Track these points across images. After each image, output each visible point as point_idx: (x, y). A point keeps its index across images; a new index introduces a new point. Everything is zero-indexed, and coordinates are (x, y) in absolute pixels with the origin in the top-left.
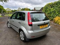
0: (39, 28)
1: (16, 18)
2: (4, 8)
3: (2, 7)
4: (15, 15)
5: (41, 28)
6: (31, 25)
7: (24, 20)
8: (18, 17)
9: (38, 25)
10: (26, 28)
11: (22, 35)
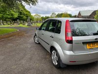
0: (85, 47)
1: (47, 29)
4: (45, 25)
5: (88, 47)
6: (70, 42)
7: (59, 33)
8: (50, 28)
9: (84, 43)
10: (61, 46)
11: (54, 57)
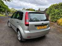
0: (37, 28)
2: (9, 8)
3: (7, 6)
5: (38, 28)
7: (22, 20)
10: (22, 28)
